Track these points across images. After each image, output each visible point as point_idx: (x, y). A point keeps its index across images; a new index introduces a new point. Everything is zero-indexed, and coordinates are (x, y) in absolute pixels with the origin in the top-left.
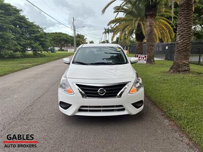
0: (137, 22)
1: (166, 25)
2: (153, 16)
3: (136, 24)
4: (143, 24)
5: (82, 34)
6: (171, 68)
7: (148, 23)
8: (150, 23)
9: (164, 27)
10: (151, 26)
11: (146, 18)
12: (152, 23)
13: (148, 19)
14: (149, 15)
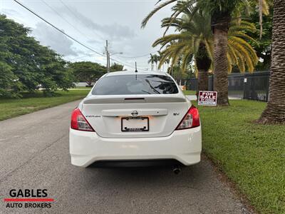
0: (199, 40)
1: (244, 45)
2: (224, 29)
3: (198, 44)
4: (208, 43)
5: (120, 64)
6: (264, 115)
7: (217, 41)
8: (220, 41)
9: (241, 47)
10: (221, 45)
11: (214, 32)
12: (224, 40)
13: (216, 35)
14: (219, 27)
